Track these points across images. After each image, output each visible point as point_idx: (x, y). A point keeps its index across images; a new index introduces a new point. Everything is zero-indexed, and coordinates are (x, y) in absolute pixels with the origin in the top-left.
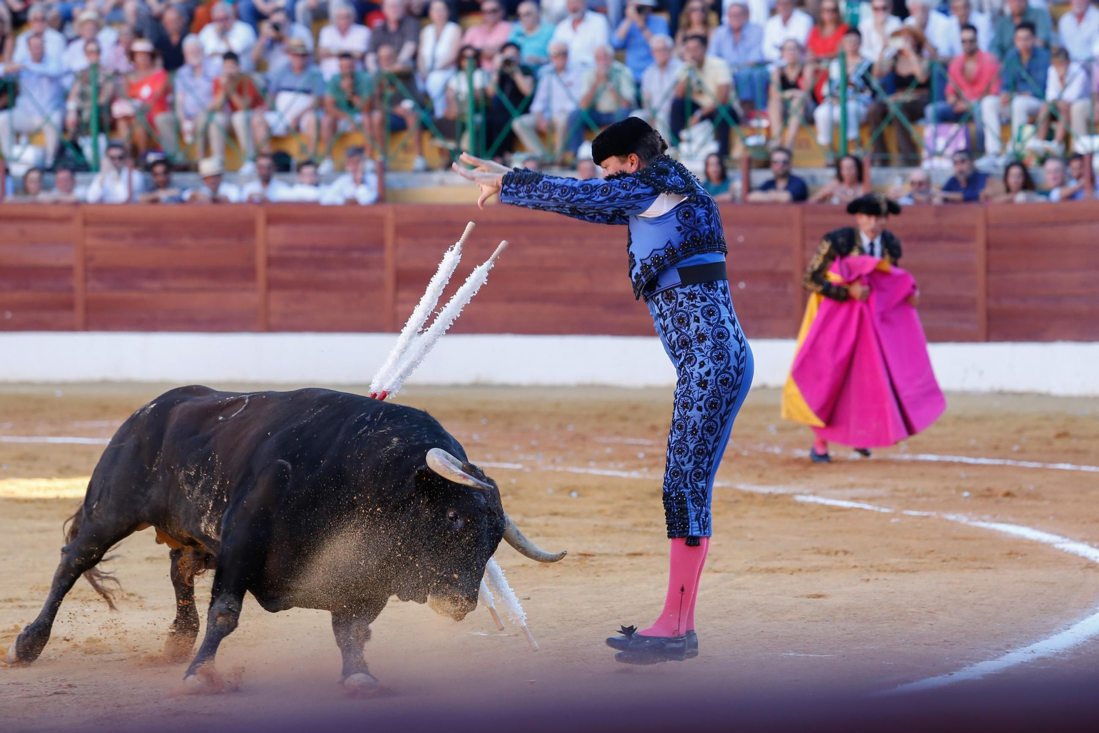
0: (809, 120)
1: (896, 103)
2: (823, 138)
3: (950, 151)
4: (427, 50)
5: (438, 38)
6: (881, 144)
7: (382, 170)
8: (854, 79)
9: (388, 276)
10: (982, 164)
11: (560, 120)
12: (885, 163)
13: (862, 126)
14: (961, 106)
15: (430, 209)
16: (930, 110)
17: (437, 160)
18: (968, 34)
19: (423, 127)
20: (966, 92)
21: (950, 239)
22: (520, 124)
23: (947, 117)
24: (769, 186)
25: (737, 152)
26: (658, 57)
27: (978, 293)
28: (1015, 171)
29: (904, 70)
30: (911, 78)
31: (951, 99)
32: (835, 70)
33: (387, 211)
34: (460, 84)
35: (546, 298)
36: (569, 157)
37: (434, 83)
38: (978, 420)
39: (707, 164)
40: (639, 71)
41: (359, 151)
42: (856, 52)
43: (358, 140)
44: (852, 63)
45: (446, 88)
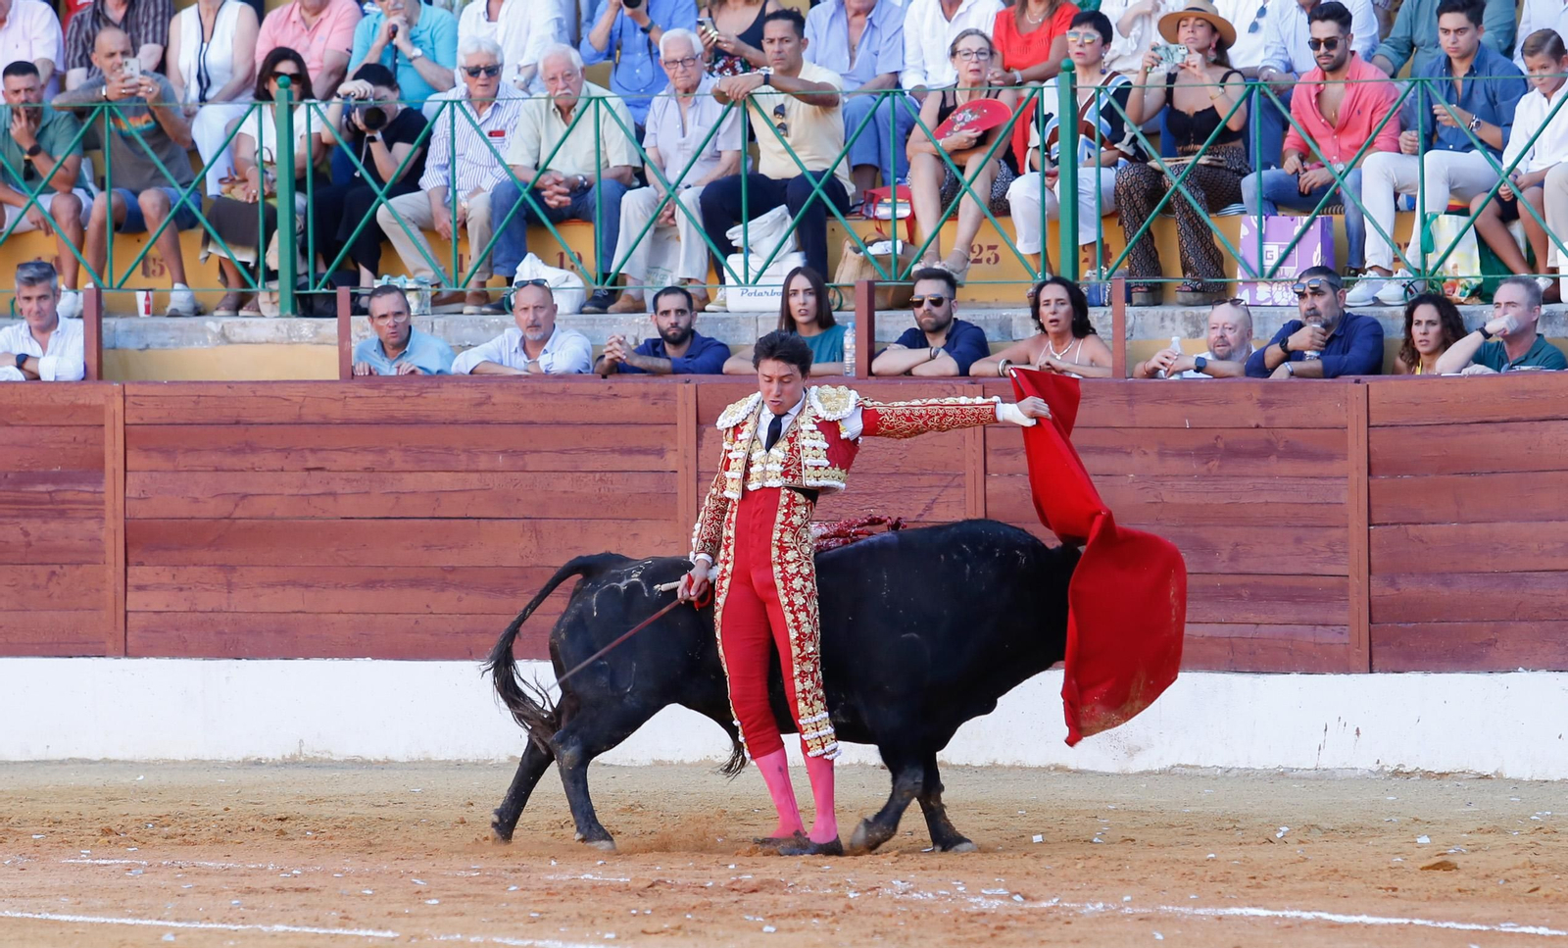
0: (999, 207)
1: (1178, 169)
2: (1026, 243)
3: (1290, 271)
4: (184, 58)
5: (206, 35)
6: (1147, 257)
7: (98, 311)
8: (1090, 117)
9: (111, 535)
10: (1357, 296)
11: (476, 207)
12: (1156, 295)
13: (1105, 217)
14: (1313, 177)
15: (201, 390)
16: (1249, 185)
17: (215, 290)
18: (1326, 29)
19: (184, 220)
20: (1327, 147)
21: (1293, 453)
22: (392, 214)
23: (1284, 199)
24: (914, 339)
25: (847, 271)
26: (677, 76)
27: (1352, 565)
28: (1425, 312)
29: (1189, 102)
30: (1210, 116)
31: (1292, 162)
32: (1052, 99)
33: (107, 397)
34: (262, 130)
35: (447, 579)
36: (495, 285)
37: (208, 129)
38: (1350, 831)
39: (787, 294)
40: (639, 104)
41: (46, 272)
42: (1094, 63)
43: (44, 248)
44: (1088, 84)
45: (232, 138)
